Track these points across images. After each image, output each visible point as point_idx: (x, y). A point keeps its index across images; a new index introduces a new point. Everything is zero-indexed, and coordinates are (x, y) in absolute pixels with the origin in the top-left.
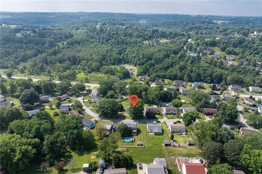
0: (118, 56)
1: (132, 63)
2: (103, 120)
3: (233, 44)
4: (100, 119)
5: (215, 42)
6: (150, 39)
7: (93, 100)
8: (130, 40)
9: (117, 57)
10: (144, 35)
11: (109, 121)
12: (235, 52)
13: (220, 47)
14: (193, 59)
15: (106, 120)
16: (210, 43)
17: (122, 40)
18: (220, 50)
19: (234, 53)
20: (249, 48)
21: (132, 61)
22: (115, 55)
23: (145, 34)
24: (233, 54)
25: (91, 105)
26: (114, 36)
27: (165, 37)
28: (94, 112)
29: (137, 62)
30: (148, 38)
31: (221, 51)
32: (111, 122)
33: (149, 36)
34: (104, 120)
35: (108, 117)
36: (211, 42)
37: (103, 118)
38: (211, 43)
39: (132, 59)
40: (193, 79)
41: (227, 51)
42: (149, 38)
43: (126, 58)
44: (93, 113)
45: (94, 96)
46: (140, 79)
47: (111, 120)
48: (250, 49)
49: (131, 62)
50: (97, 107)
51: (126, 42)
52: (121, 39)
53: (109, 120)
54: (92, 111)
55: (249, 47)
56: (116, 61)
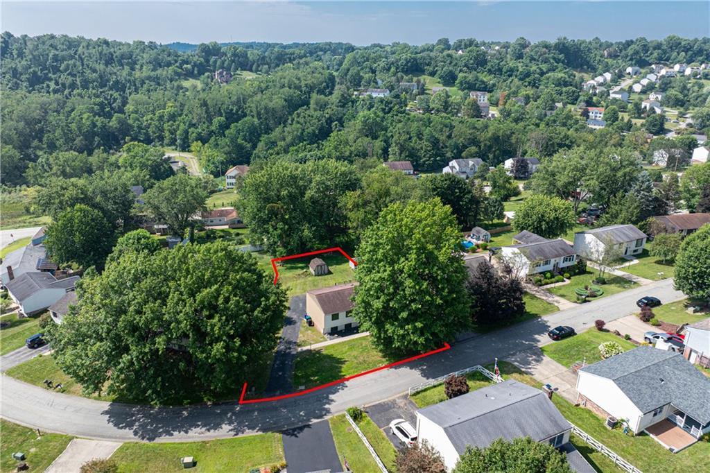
0: (99, 121)
1: (166, 141)
2: (163, 440)
3: (466, 65)
4: (129, 433)
5: (418, 61)
6: (201, 73)
7: (21, 299)
8: (130, 74)
9: (99, 124)
10: (176, 62)
11: (225, 431)
12: (483, 82)
13: (439, 72)
14: (386, 106)
15: (197, 434)
16: (406, 65)
17: (101, 77)
18: (439, 83)
19: (483, 86)
20: (508, 73)
21: (167, 134)
22: (85, 116)
23: (180, 58)
24: (479, 90)
25: (14, 336)
26: (63, 66)
27: (248, 67)
28: (49, 384)
29: (186, 132)
30: (193, 71)
31: (441, 85)
32: (249, 433)
33: (195, 65)
34: (178, 437)
35: (197, 401)
36: (407, 62)
37: (155, 419)
38: (409, 64)
39: (166, 126)
40: (424, 159)
41: (461, 83)
42: (196, 72)
43: (135, 125)
44: (51, 395)
45: (23, 278)
46: (233, 181)
47: (242, 422)
48: (510, 76)
49: (161, 138)
50: (85, 336)
51: (117, 82)
52: (94, 71)
53: (226, 427)
54: (33, 382)
55: (508, 71)
56: (97, 139)
